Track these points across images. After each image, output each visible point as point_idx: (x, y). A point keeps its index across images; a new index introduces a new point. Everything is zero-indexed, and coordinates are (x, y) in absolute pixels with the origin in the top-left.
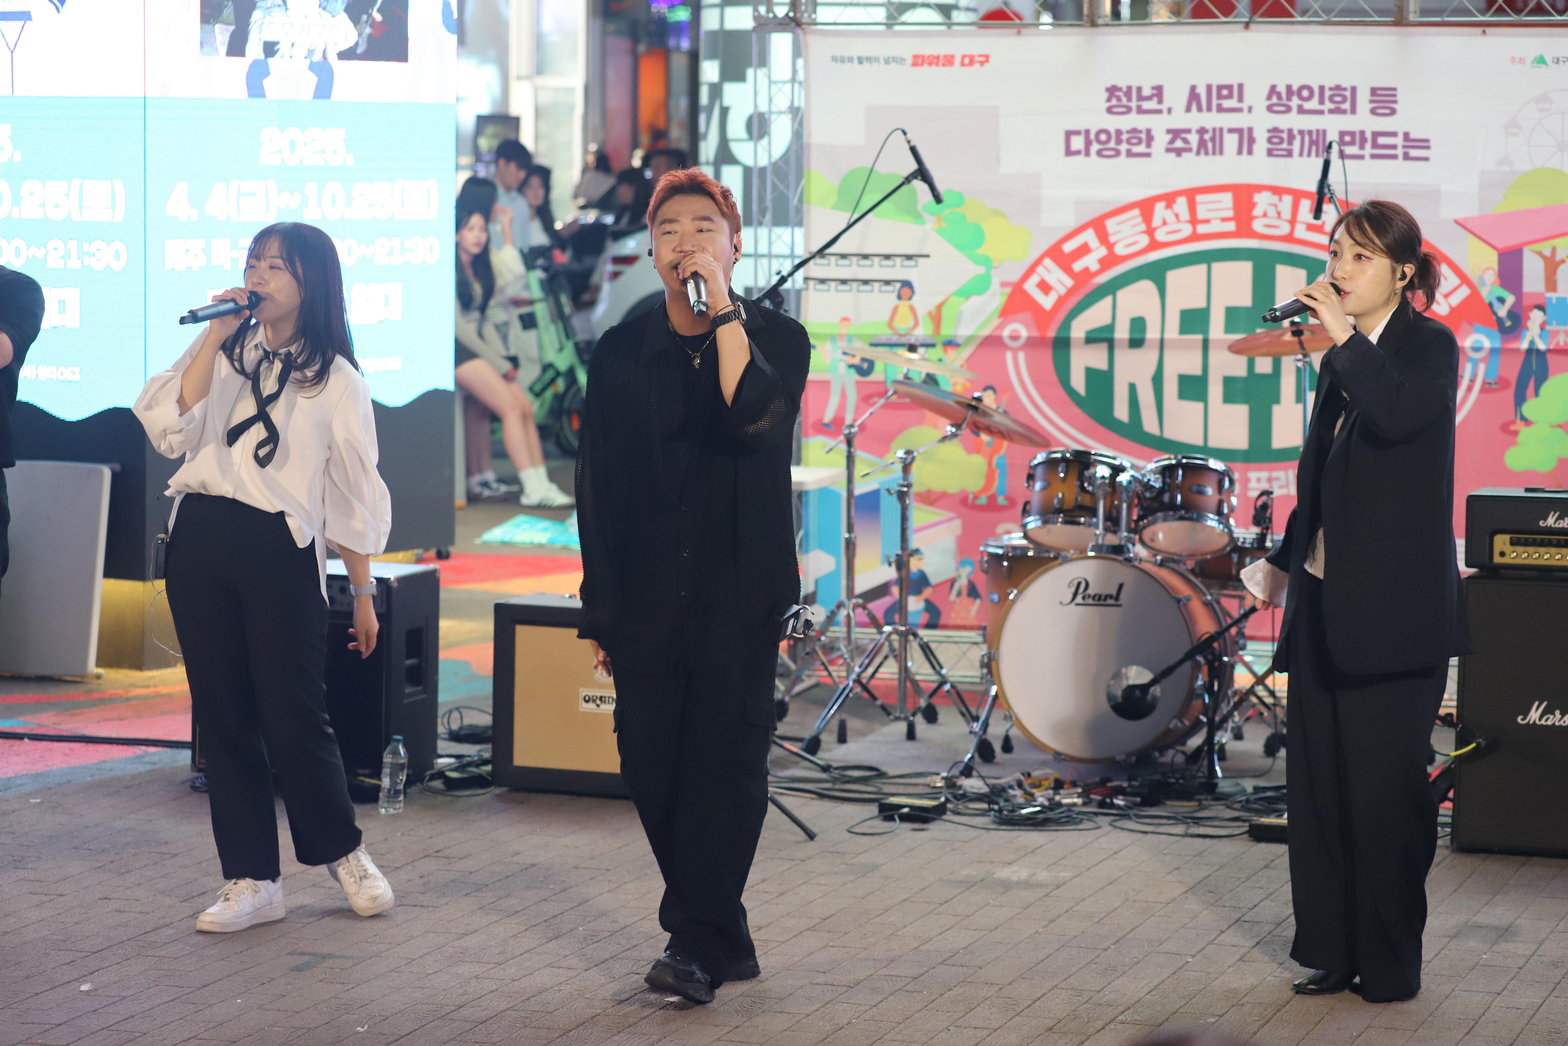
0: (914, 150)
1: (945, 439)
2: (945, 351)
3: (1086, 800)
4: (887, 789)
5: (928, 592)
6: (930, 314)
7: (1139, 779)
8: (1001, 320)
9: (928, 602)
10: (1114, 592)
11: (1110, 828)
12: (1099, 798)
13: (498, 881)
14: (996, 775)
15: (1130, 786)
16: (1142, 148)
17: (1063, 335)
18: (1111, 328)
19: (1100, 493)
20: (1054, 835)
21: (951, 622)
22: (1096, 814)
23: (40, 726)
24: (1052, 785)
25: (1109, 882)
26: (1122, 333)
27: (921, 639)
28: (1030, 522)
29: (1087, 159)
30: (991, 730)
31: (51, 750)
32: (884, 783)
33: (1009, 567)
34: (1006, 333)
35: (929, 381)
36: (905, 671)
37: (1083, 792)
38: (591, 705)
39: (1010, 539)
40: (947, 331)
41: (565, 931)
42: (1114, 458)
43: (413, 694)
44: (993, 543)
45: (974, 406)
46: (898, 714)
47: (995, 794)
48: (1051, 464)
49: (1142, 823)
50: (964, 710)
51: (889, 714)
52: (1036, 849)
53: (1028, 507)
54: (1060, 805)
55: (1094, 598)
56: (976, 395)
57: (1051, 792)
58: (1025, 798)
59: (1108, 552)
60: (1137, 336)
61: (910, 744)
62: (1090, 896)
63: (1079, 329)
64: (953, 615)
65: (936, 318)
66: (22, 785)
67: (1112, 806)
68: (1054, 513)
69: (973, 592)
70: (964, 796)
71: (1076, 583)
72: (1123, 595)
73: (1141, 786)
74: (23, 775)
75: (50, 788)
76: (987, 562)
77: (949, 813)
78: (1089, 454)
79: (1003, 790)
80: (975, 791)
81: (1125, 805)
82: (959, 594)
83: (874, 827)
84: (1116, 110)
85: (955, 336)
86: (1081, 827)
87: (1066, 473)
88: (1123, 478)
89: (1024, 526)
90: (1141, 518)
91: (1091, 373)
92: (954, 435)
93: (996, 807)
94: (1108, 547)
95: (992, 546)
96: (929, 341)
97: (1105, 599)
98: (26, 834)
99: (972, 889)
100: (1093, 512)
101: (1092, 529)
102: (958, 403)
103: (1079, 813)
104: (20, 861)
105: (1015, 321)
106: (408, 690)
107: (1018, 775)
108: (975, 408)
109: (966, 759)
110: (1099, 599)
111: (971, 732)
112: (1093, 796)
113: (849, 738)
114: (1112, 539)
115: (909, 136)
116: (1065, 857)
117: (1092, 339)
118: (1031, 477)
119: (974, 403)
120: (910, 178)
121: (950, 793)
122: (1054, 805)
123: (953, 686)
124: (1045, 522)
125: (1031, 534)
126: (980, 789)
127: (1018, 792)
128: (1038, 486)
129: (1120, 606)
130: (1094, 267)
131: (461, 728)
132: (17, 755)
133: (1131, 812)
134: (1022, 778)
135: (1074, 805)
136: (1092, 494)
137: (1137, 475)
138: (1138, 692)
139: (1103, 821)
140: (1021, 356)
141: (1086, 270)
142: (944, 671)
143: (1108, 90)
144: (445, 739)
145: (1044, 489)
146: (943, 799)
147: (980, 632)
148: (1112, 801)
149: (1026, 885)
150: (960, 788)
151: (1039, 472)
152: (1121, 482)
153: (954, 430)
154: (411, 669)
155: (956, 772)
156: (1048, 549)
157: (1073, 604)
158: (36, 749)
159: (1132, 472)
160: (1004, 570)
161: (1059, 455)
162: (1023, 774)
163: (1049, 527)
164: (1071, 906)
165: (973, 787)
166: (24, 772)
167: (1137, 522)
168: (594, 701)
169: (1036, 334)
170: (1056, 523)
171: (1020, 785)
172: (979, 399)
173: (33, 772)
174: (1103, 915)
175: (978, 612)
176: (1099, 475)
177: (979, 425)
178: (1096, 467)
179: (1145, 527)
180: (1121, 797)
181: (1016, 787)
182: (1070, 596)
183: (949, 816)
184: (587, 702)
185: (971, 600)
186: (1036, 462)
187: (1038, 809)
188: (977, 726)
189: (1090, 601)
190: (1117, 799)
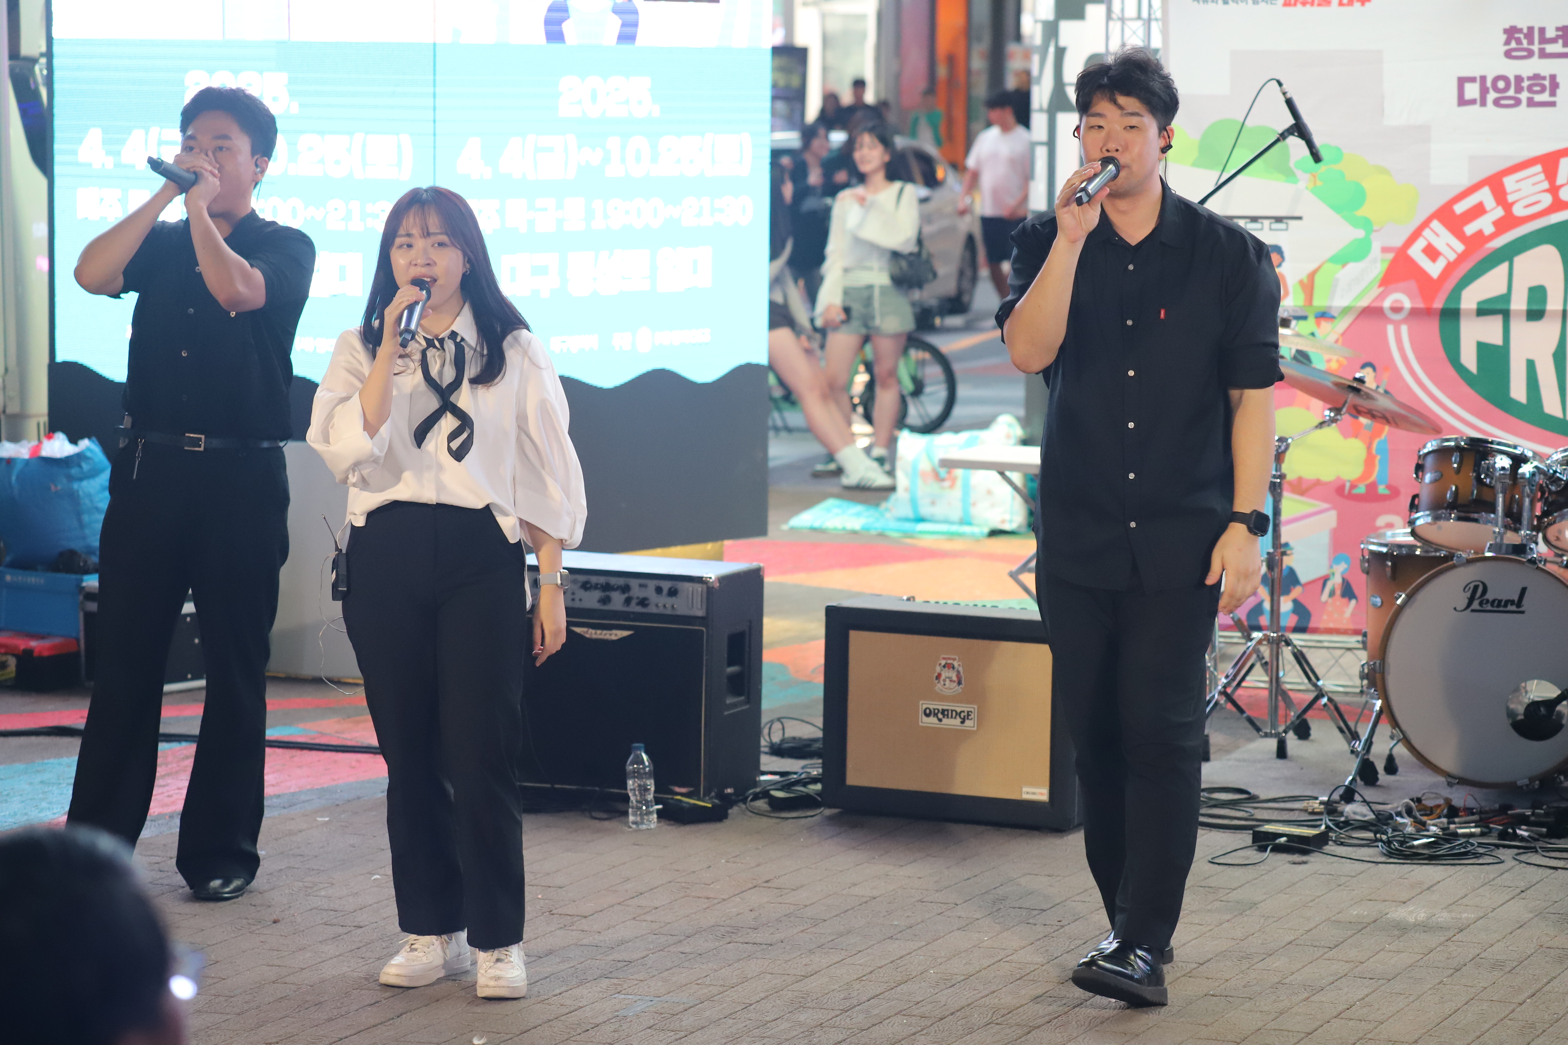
0: (1290, 103)
1: (1321, 425)
2: (1318, 324)
3: (1485, 830)
4: (1260, 814)
5: (1296, 592)
6: (1301, 282)
7: (1545, 807)
8: (1381, 289)
9: (1295, 602)
10: (1516, 598)
11: (1515, 863)
12: (1501, 828)
13: (836, 916)
14: (1380, 800)
15: (1533, 814)
16: (1545, 97)
17: (1452, 306)
18: (1506, 298)
19: (1499, 487)
20: (1451, 870)
21: (1322, 626)
22: (1497, 846)
23: (322, 734)
24: (1445, 811)
25: (1519, 925)
26: (1519, 303)
27: (1295, 646)
28: (1418, 518)
29: (1483, 109)
30: (1374, 749)
31: (335, 762)
32: (1256, 808)
33: (1394, 567)
34: (1387, 304)
35: (1299, 357)
36: (1276, 681)
37: (1481, 820)
38: (932, 720)
39: (1394, 535)
40: (1320, 302)
41: (914, 974)
42: (1515, 447)
43: (735, 705)
44: (1375, 541)
45: (1356, 388)
46: (1268, 731)
47: (1381, 821)
48: (1442, 453)
49: (1550, 858)
50: (1342, 725)
51: (1258, 730)
52: (1432, 886)
53: (1416, 502)
54: (1456, 835)
55: (1492, 604)
56: (1358, 375)
57: (1445, 820)
58: (1415, 827)
59: (1507, 553)
60: (1535, 307)
61: (1281, 763)
62: (1499, 941)
63: (1469, 299)
64: (1325, 617)
65: (1308, 287)
66: (308, 801)
67: (1515, 837)
68: (1446, 509)
69: (1348, 592)
70: (1347, 823)
71: (1472, 586)
72: (1525, 602)
73: (1547, 814)
74: (308, 790)
75: (338, 805)
76: (1368, 561)
77: (1330, 843)
78: (1486, 442)
79: (1391, 817)
80: (1359, 818)
81: (1529, 836)
82: (1332, 594)
83: (1248, 858)
84: (1514, 54)
85: (1330, 308)
86: (1481, 861)
87: (1460, 464)
88: (1526, 469)
89: (1411, 523)
90: (1545, 514)
91: (1482, 348)
92: (1333, 420)
93: (1384, 837)
94: (1508, 545)
95: (1373, 543)
96: (1300, 314)
97: (1506, 606)
98: (316, 856)
99: (1363, 932)
100: (1491, 508)
101: (1489, 526)
102: (1337, 384)
103: (1480, 845)
104: (311, 888)
105: (1397, 291)
106: (730, 700)
107: (1407, 800)
108: (1357, 391)
109: (1347, 783)
110: (1499, 605)
111: (1352, 752)
112: (1492, 826)
113: (1212, 756)
114: (1512, 538)
115: (1284, 86)
116: (1466, 895)
117: (1483, 311)
118: (1419, 468)
119: (1355, 385)
120: (1286, 134)
121: (1330, 820)
122: (1449, 836)
123: (1330, 700)
124: (1436, 518)
125: (1419, 532)
126: (1365, 816)
127: (1407, 820)
128: (1428, 478)
129: (1523, 612)
130: (1489, 230)
131: (783, 741)
132: (299, 767)
133: (1538, 845)
134: (1412, 804)
135: (1472, 835)
136: (1491, 487)
137: (1541, 466)
138: (1542, 709)
139: (1506, 854)
140: (1404, 329)
141: (1480, 233)
142: (1320, 683)
143: (1506, 31)
144: (766, 753)
145: (1434, 481)
146: (1323, 827)
147: (1360, 638)
148: (1515, 831)
149: (1425, 927)
150: (1341, 814)
151: (1429, 462)
152: (1524, 474)
153: (1332, 414)
154: (732, 678)
155: (1336, 796)
156: (1438, 547)
157: (1469, 610)
158: (319, 761)
159: (1536, 463)
160: (1389, 571)
161: (1452, 444)
162: (1412, 800)
163: (1442, 523)
164: (1478, 952)
165: (1355, 813)
166: (309, 787)
167: (1539, 518)
168: (936, 715)
169: (1421, 305)
170: (1449, 518)
171: (1409, 812)
172: (1361, 381)
173: (319, 787)
174: (1515, 963)
175: (1353, 615)
176: (1498, 466)
177: (1360, 408)
178: (1494, 456)
179: (1550, 524)
180: (1524, 827)
181: (1405, 815)
182: (1466, 601)
183: (1330, 848)
184: (927, 715)
185: (1345, 600)
186: (1425, 451)
187: (1433, 839)
188: (1359, 746)
189: (1489, 608)
190: (1520, 829)
